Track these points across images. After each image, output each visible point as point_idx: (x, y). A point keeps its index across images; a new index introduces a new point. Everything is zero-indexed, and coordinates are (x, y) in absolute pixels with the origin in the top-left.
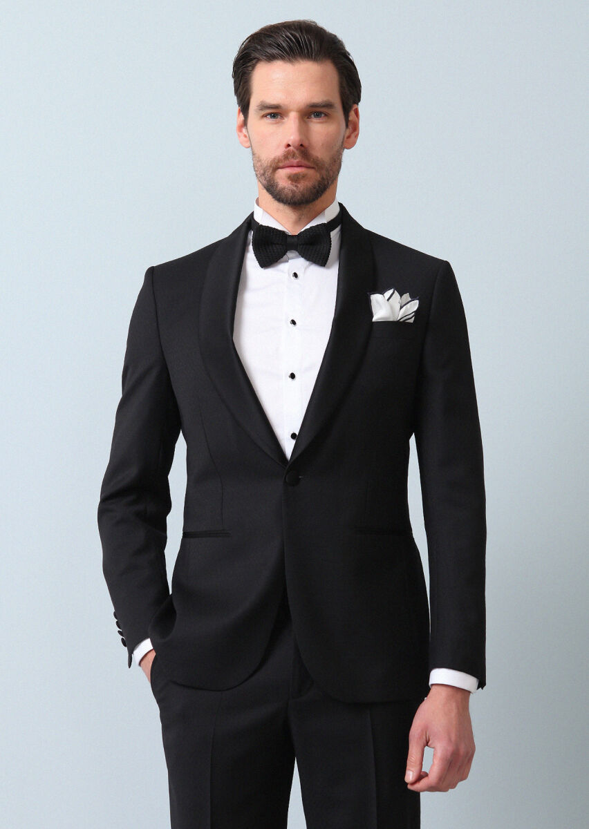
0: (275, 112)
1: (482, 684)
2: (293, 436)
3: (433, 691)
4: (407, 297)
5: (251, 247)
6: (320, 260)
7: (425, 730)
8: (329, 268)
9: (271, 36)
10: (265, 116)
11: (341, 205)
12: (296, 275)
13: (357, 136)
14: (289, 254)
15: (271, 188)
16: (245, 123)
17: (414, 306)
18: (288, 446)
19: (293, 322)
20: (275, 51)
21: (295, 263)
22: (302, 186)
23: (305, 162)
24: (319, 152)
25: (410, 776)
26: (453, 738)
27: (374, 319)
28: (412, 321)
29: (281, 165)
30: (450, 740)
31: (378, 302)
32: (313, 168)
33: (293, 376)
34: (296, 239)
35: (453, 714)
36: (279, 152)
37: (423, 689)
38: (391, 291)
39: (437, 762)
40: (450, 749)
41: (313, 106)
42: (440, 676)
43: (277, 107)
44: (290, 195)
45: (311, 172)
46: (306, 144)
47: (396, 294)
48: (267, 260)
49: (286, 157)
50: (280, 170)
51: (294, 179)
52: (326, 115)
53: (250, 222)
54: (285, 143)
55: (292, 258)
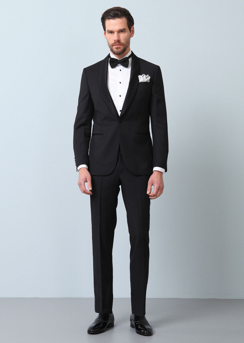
0: (111, 32)
1: (166, 171)
2: (120, 111)
3: (154, 172)
4: (148, 75)
5: (109, 63)
6: (126, 66)
7: (152, 181)
8: (128, 68)
9: (108, 13)
10: (109, 33)
11: (132, 51)
12: (121, 70)
13: (134, 34)
14: (119, 65)
15: (112, 50)
16: (105, 33)
17: (149, 78)
18: (119, 113)
19: (120, 83)
20: (110, 17)
21: (120, 67)
22: (119, 50)
23: (120, 44)
24: (122, 41)
25: (148, 192)
26: (159, 183)
27: (139, 82)
28: (149, 82)
29: (114, 45)
30: (158, 184)
31: (140, 77)
32: (121, 45)
33: (120, 96)
34: (120, 61)
35: (159, 178)
36: (113, 42)
37: (151, 172)
38: (143, 75)
39: (155, 189)
40: (158, 186)
41: (120, 30)
42: (156, 169)
43: (112, 31)
44: (116, 53)
45: (121, 46)
46: (119, 40)
47: (145, 75)
48: (113, 67)
49: (115, 43)
50: (114, 46)
51: (117, 48)
52: (124, 31)
53: (109, 56)
54: (114, 40)
55: (119, 66)
